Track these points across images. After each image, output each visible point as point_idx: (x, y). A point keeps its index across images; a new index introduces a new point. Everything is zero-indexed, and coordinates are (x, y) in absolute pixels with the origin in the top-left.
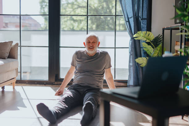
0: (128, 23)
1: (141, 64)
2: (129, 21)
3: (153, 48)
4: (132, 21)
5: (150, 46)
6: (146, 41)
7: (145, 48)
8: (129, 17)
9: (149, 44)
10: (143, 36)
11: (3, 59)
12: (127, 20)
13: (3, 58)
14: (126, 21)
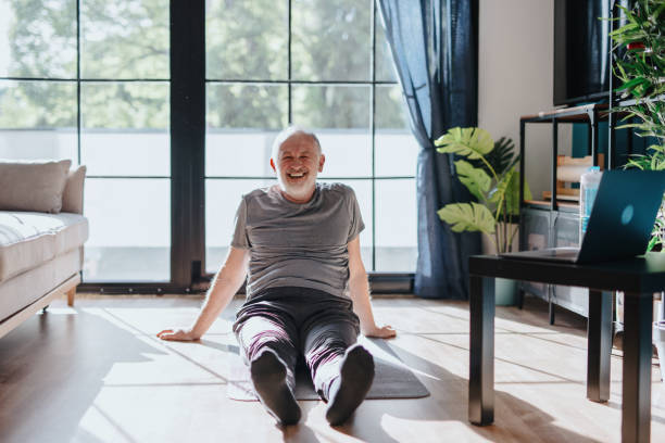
0: (412, 101)
1: (453, 225)
2: (415, 97)
3: (491, 175)
4: (424, 97)
5: (481, 171)
6: (470, 157)
7: (465, 177)
8: (416, 86)
9: (476, 164)
10: (462, 143)
11: (47, 212)
12: (410, 92)
13: (49, 210)
14: (408, 97)
